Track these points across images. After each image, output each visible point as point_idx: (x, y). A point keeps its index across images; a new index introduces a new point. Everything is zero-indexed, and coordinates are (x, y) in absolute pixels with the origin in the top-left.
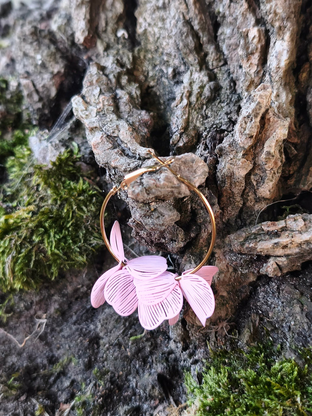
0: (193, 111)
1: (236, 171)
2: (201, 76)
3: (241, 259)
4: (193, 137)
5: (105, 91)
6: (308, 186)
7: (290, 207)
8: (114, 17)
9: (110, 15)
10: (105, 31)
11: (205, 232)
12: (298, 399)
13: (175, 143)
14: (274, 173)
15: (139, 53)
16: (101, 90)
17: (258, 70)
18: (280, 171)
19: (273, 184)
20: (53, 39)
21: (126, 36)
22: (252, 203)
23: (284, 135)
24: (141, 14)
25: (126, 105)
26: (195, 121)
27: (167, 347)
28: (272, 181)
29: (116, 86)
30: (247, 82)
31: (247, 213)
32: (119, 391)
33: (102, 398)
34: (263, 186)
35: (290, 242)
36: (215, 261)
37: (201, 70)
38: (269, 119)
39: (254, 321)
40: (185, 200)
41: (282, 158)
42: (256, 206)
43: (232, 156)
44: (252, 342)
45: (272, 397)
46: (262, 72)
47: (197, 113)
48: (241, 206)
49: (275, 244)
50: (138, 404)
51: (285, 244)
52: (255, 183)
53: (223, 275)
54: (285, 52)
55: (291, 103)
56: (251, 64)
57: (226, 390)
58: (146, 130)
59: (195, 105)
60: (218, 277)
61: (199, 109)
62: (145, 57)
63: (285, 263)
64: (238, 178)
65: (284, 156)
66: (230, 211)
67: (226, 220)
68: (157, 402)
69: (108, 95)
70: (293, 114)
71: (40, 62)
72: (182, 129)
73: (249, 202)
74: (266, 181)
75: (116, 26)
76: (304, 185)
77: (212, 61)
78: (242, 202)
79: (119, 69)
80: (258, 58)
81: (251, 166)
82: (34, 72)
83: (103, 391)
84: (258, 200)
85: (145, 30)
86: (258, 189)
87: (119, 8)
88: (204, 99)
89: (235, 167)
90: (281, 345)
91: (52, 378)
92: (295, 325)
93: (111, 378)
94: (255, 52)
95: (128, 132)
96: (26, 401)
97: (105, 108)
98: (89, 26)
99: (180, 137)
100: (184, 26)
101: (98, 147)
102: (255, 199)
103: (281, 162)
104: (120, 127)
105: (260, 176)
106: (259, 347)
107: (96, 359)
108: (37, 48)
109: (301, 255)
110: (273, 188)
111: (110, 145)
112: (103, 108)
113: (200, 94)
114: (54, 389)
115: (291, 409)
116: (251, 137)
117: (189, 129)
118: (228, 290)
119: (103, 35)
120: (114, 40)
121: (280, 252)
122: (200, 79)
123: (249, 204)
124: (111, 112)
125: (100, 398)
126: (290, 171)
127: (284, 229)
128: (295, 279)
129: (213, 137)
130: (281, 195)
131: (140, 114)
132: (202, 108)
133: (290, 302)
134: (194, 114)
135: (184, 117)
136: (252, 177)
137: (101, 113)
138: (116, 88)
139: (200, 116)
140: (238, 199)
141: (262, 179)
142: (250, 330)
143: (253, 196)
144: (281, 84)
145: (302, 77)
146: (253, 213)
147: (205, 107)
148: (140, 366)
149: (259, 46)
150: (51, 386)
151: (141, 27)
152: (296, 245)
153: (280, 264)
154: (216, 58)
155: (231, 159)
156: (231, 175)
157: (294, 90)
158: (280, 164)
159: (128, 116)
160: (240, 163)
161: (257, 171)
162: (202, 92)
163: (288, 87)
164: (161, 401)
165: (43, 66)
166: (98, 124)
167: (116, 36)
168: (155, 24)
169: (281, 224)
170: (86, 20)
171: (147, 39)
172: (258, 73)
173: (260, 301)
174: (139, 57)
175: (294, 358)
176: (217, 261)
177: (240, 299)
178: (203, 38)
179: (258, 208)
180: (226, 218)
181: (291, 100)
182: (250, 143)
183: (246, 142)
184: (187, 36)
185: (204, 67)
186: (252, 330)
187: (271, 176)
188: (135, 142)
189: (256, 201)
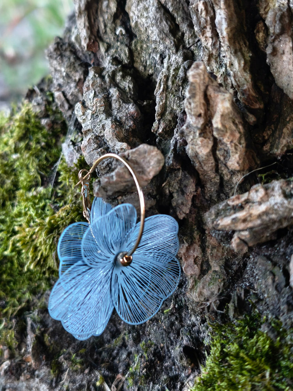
0: (170, 95)
1: (198, 151)
2: (177, 57)
3: (219, 235)
4: (170, 121)
5: (99, 93)
6: (282, 150)
7: (265, 175)
8: (109, 18)
9: (106, 17)
10: (106, 32)
11: (181, 214)
12: (267, 374)
13: (156, 130)
14: (236, 145)
15: (135, 46)
16: (95, 92)
17: (214, 42)
18: (243, 141)
19: (239, 156)
20: (73, 50)
21: (124, 32)
22: (229, 177)
23: (227, 108)
24: (130, 8)
25: (116, 102)
26: (172, 105)
27: (190, 321)
28: (237, 153)
29: (110, 85)
30: (206, 57)
31: (228, 186)
32: (160, 362)
33: (145, 369)
34: (230, 160)
35: (248, 215)
36: (207, 237)
37: (177, 51)
38: (210, 96)
39: (239, 295)
40: (163, 185)
41: (239, 129)
42: (234, 178)
43: (191, 137)
44: (239, 316)
45: (244, 372)
46: (218, 43)
47: (174, 96)
48: (218, 181)
49: (233, 219)
50: (177, 373)
51: (243, 218)
52: (222, 158)
53: (216, 250)
54: (224, 20)
55: (244, 69)
56: (206, 37)
57: (217, 364)
58: (131, 123)
59: (171, 89)
60: (211, 253)
61: (176, 91)
62: (141, 47)
63: (248, 236)
64: (202, 157)
65: (240, 127)
66: (209, 188)
67: (208, 197)
68: (190, 371)
69: (101, 96)
70: (250, 80)
71: (64, 74)
72: (159, 116)
73: (225, 176)
74: (231, 154)
75: (114, 25)
76: (277, 148)
77: (188, 39)
78: (218, 177)
79: (113, 68)
80: (211, 31)
81: (211, 144)
82: (64, 83)
83: (144, 362)
84: (233, 173)
85: (137, 22)
86: (226, 163)
87: (113, 7)
88: (179, 81)
89: (197, 147)
90: (267, 317)
91: (116, 351)
92: (268, 297)
93: (155, 350)
94: (205, 25)
95: (110, 130)
96: (90, 373)
97: (98, 110)
98: (89, 32)
99: (159, 124)
100: (157, 12)
101: (85, 150)
102: (229, 173)
103: (240, 132)
104: (106, 126)
105: (225, 150)
106: (246, 319)
107: (144, 333)
108: (61, 62)
109: (265, 226)
110: (240, 159)
111: (96, 146)
112: (96, 110)
113: (175, 76)
114: (116, 361)
115: (260, 384)
116: (200, 115)
117: (166, 114)
118: (220, 265)
119: (105, 37)
120: (114, 38)
121: (241, 226)
122: (176, 61)
123: (226, 178)
124: (102, 112)
125: (143, 369)
126: (264, 137)
127: (247, 201)
128: (270, 249)
129: (182, 119)
130: (259, 162)
131: (128, 109)
132: (179, 90)
133: (264, 274)
134: (171, 97)
135: (161, 103)
136: (218, 152)
137: (95, 115)
138: (110, 87)
139: (176, 99)
140: (213, 175)
141: (227, 153)
142: (235, 304)
143: (227, 170)
144: (231, 53)
145: (259, 37)
146: (233, 186)
147: (181, 88)
148: (174, 338)
149: (208, 18)
150: (114, 358)
151: (133, 21)
152: (255, 217)
153: (243, 238)
154: (190, 35)
155: (192, 140)
156: (196, 155)
157: (248, 55)
158: (238, 135)
159: (118, 112)
160: (199, 142)
161: (220, 146)
162: (177, 74)
163: (239, 54)
164: (193, 371)
165: (68, 76)
166: (90, 127)
167: (115, 34)
168: (141, 15)
169: (245, 197)
170: (86, 28)
171: (139, 30)
172: (214, 45)
173: (248, 273)
174: (137, 49)
175: (266, 332)
176: (208, 237)
177: (233, 272)
178: (177, 18)
179: (236, 180)
180: (208, 195)
181: (244, 66)
182: (201, 121)
183: (197, 122)
184: (161, 21)
185: (181, 47)
186: (236, 304)
187: (233, 148)
188: (115, 139)
189: (232, 175)
